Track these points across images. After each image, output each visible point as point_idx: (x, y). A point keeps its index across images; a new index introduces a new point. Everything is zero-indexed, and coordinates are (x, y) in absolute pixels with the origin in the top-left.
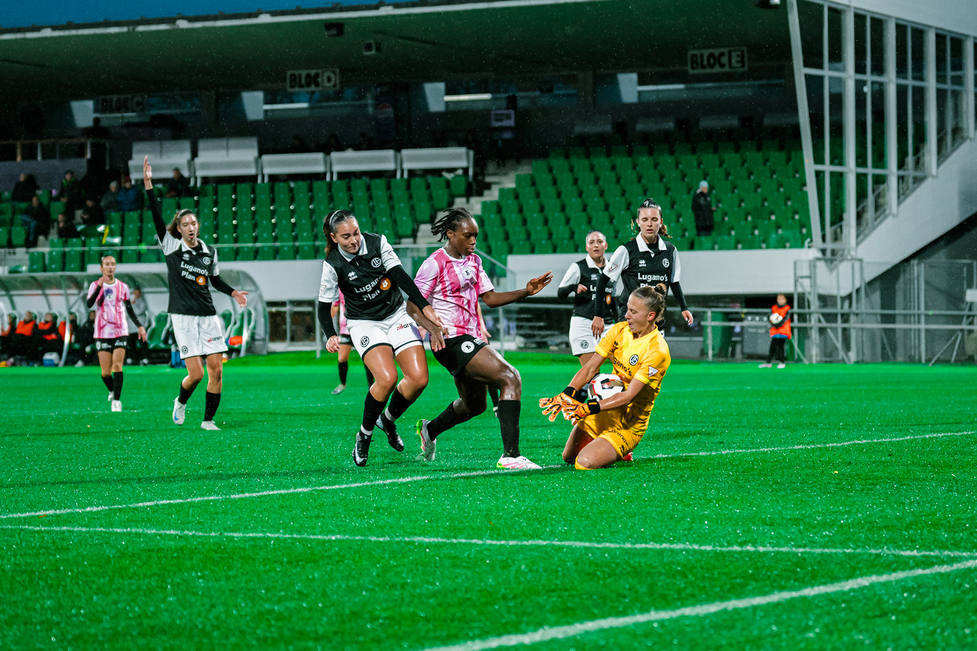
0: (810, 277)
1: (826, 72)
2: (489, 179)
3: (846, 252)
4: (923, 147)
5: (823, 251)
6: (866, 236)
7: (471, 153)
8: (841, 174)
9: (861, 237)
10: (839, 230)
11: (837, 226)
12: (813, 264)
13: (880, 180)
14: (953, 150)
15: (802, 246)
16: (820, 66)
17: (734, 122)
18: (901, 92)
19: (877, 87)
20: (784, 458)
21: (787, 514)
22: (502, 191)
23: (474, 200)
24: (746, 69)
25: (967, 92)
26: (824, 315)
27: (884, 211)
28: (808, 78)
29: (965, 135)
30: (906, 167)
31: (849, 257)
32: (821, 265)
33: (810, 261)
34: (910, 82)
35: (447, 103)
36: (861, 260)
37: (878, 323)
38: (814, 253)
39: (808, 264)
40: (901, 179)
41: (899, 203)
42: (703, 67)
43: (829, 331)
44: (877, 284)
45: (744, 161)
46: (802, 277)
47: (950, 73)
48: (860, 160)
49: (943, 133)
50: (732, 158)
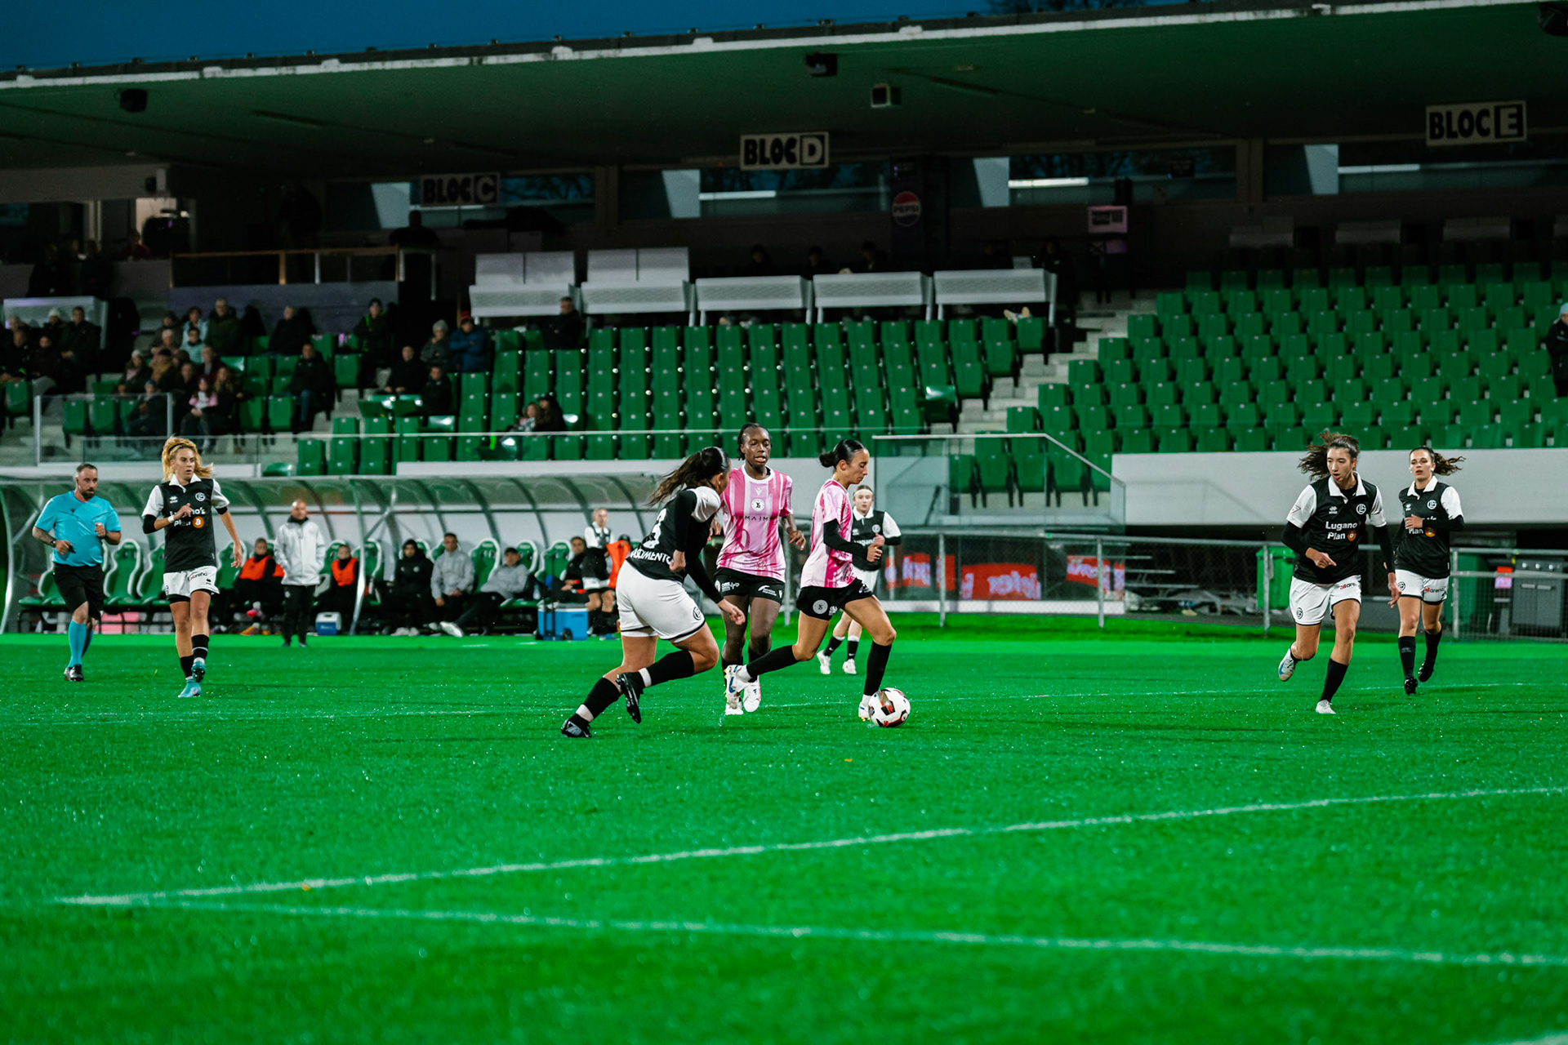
2: (1082, 324)
7: (1053, 277)
17: (1504, 230)
22: (1104, 343)
23: (1055, 359)
24: (1524, 138)
35: (1013, 191)
42: (1452, 135)
45: (1518, 297)
50: (1498, 290)
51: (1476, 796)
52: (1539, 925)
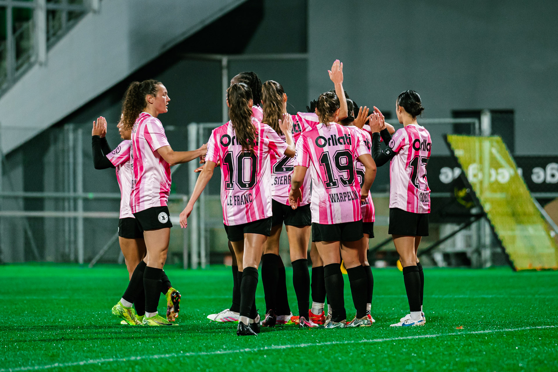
13: (23, 16)
27: (29, 57)
37: (19, 209)
40: (51, 14)
41: (49, 47)
44: (20, 157)
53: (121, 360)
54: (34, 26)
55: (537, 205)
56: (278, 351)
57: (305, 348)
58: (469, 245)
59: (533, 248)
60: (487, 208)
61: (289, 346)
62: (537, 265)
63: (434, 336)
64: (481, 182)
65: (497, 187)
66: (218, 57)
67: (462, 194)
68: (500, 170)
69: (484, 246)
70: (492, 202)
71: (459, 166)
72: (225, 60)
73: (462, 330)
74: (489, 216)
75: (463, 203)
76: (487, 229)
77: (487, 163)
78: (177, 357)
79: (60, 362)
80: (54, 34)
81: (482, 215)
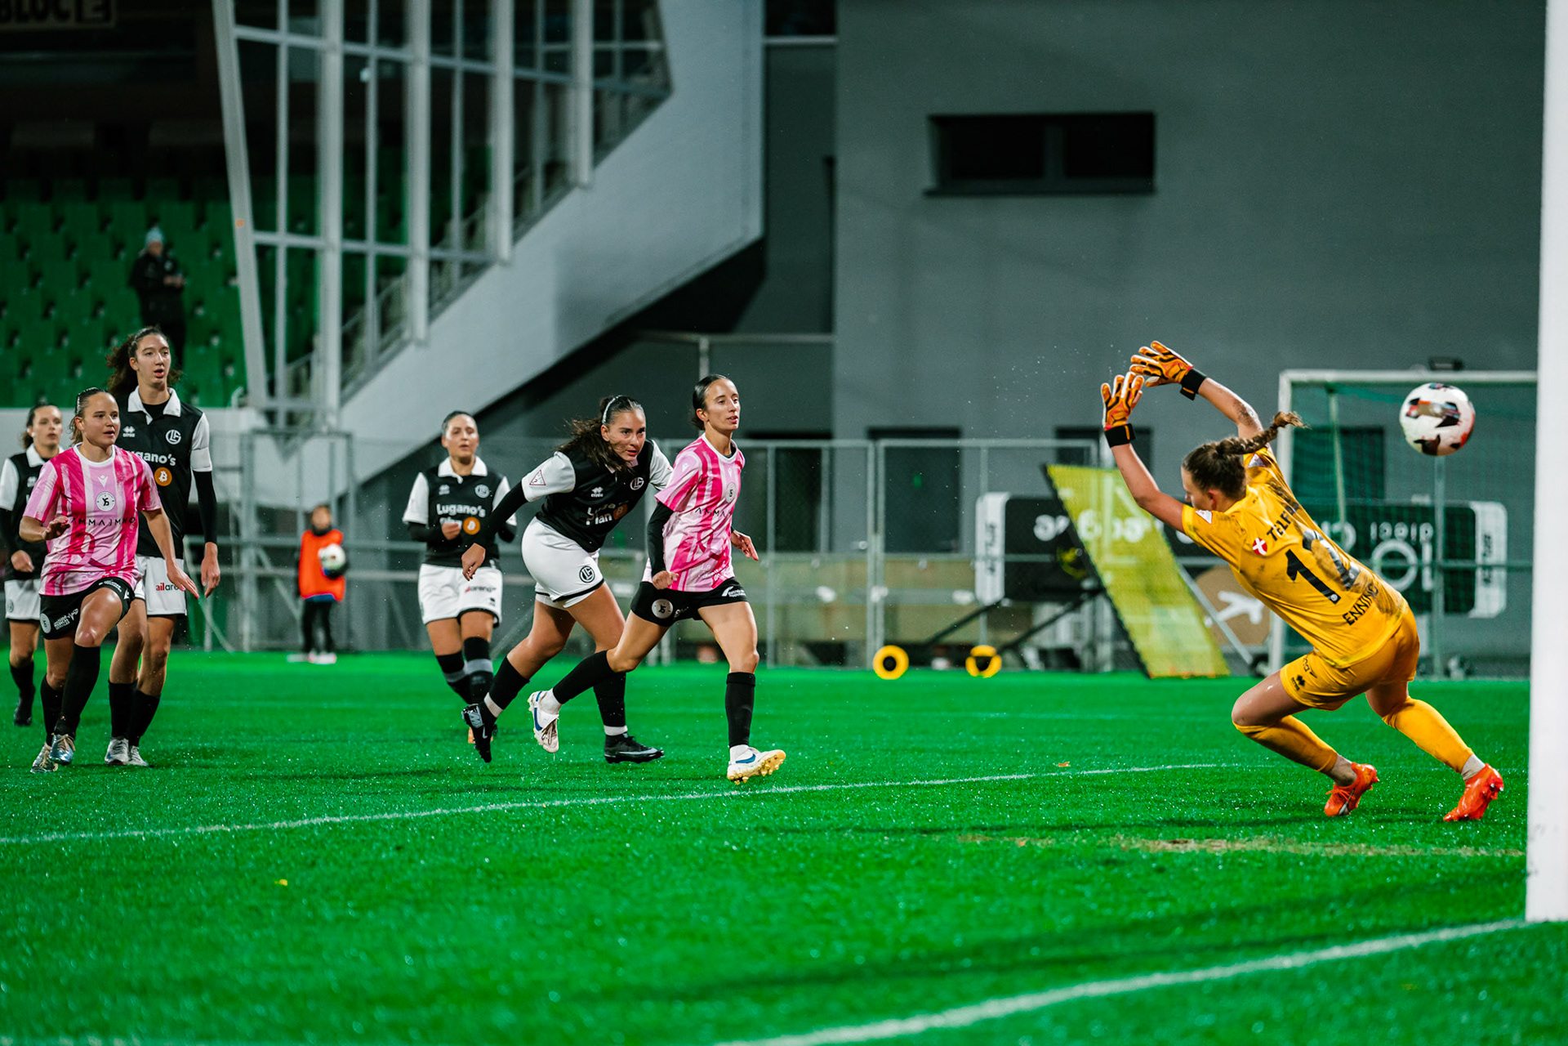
0: (240, 469)
1: (283, 37)
3: (318, 418)
4: (484, 201)
5: (270, 415)
6: (360, 385)
8: (311, 254)
9: (350, 388)
10: (304, 371)
11: (301, 361)
12: (247, 444)
13: (392, 268)
14: (546, 209)
15: (225, 403)
16: (271, 24)
17: (87, 137)
18: (440, 81)
19: (388, 71)
20: (175, 851)
21: (176, 973)
24: (112, 24)
25: (577, 87)
26: (269, 550)
27: (399, 333)
28: (244, 46)
29: (571, 178)
30: (445, 241)
31: (324, 429)
32: (266, 447)
33: (242, 436)
34: (458, 64)
36: (348, 436)
37: (380, 568)
38: (248, 419)
39: (237, 442)
40: (436, 266)
41: (432, 316)
42: (23, 18)
43: (279, 584)
44: (383, 488)
45: (105, 222)
46: (224, 470)
47: (541, 47)
48: (351, 225)
49: (524, 172)
50: (80, 213)
51: (54, 841)
52: (133, 1001)
53: (540, 805)
54: (409, 283)
55: (1185, 576)
56: (783, 796)
57: (824, 792)
58: (1077, 636)
59: (1177, 643)
60: (1108, 579)
61: (799, 788)
62: (1183, 670)
63: (1024, 777)
64: (1099, 540)
65: (1123, 547)
66: (693, 337)
67: (1069, 556)
68: (1129, 521)
69: (1102, 640)
70: (1115, 570)
71: (1065, 513)
72: (704, 342)
73: (1068, 768)
74: (1111, 592)
75: (1070, 571)
76: (1106, 613)
77: (1108, 511)
78: (626, 803)
79: (444, 808)
80: (440, 297)
81: (1099, 590)
